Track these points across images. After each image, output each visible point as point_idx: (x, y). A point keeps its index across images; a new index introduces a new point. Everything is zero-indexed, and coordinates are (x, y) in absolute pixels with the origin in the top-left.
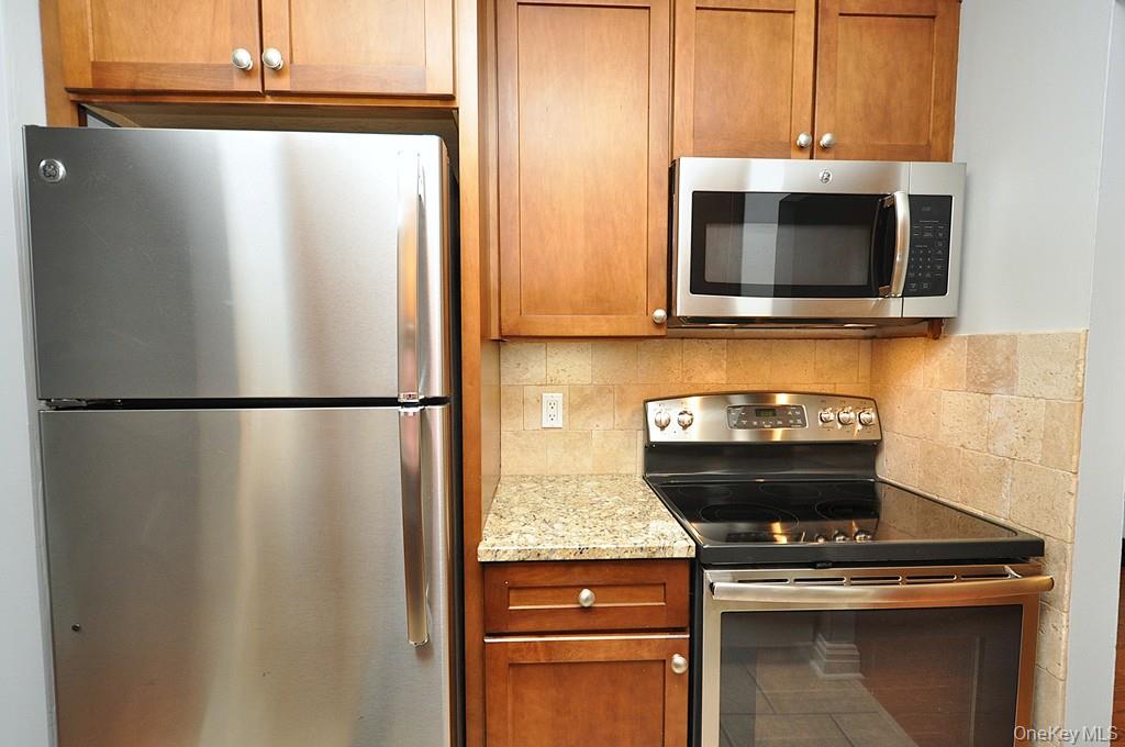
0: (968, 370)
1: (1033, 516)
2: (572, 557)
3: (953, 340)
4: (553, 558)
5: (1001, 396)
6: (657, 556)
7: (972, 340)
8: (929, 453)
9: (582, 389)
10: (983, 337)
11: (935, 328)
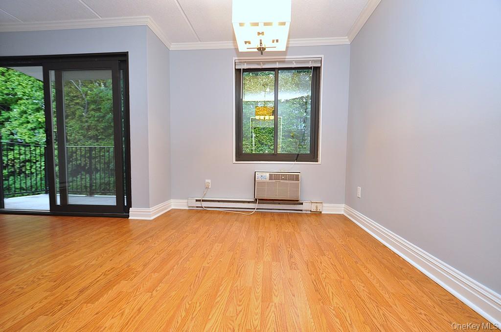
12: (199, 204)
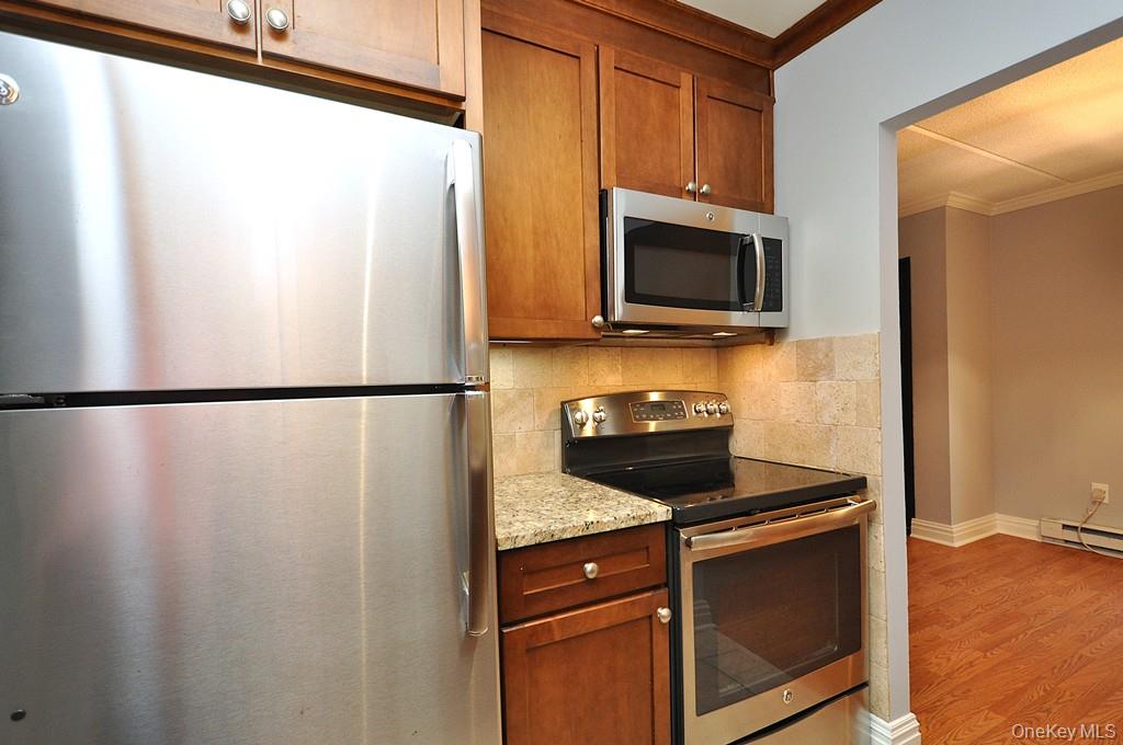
0: (797, 365)
1: (854, 462)
2: (580, 534)
3: (785, 345)
4: (564, 537)
5: (824, 382)
6: (646, 522)
7: (800, 344)
8: (771, 430)
9: (505, 394)
10: (808, 341)
11: (771, 335)
12: (1072, 536)
